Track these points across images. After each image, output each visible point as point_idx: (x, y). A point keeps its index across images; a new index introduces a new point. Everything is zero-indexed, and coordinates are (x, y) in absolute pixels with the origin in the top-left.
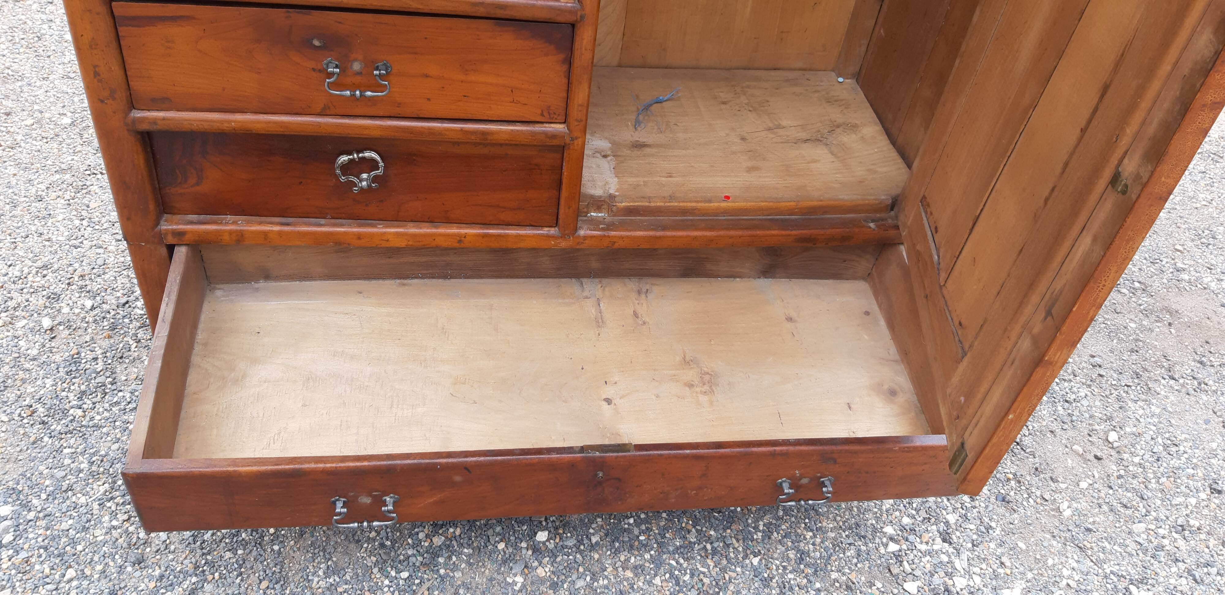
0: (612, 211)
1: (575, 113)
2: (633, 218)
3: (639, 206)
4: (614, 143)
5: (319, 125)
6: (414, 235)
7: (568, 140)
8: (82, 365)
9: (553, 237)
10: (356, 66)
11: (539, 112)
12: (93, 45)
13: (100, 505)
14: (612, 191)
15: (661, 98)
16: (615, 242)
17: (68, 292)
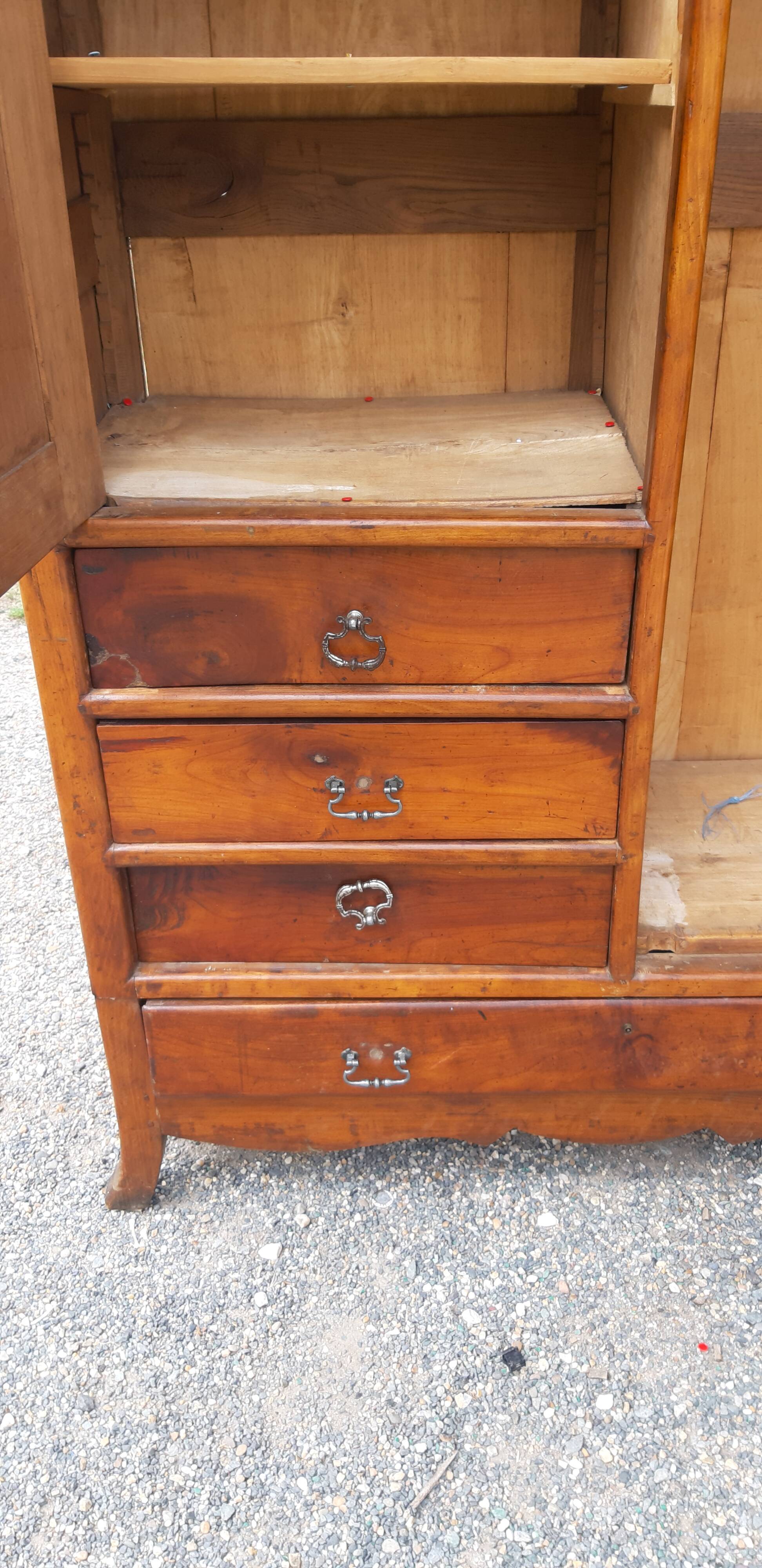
0: (680, 947)
1: (628, 824)
2: (710, 955)
3: (717, 940)
4: (675, 856)
5: (320, 852)
6: (428, 983)
7: (620, 858)
8: (31, 1147)
9: (603, 982)
10: (363, 783)
11: (582, 826)
12: (75, 773)
13: (45, 1329)
14: (679, 921)
15: (736, 798)
16: (686, 989)
17: (19, 1055)
